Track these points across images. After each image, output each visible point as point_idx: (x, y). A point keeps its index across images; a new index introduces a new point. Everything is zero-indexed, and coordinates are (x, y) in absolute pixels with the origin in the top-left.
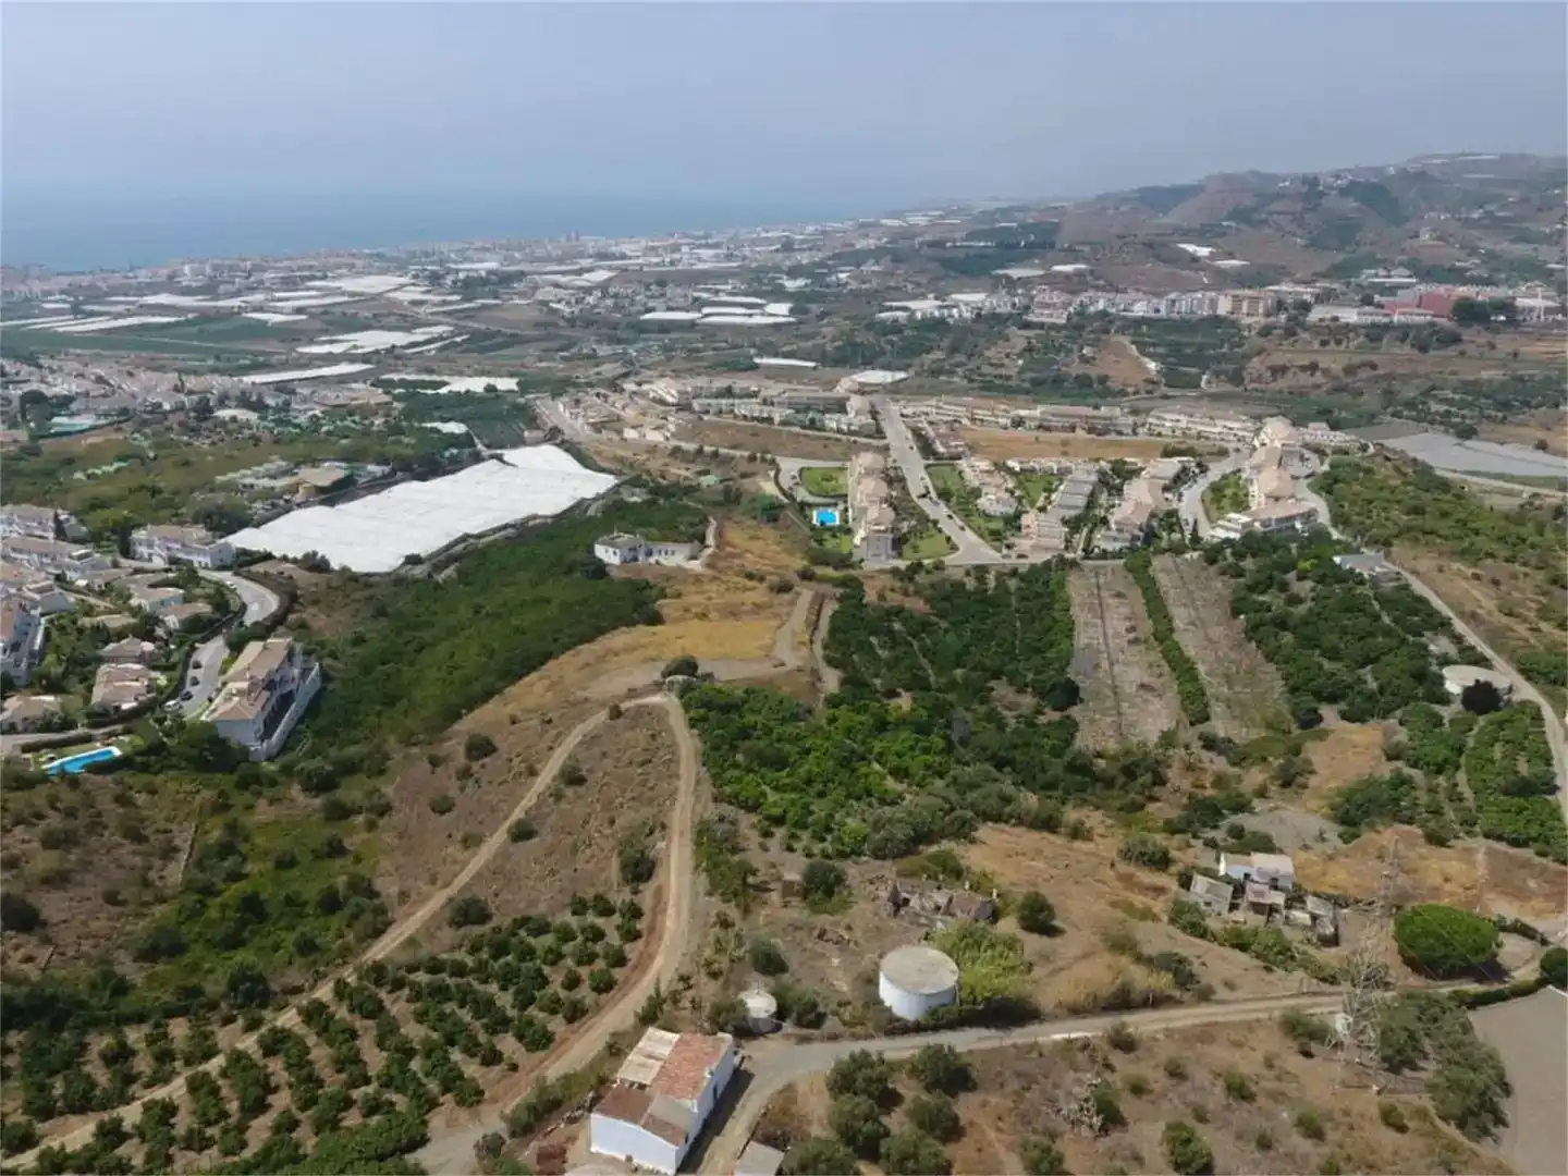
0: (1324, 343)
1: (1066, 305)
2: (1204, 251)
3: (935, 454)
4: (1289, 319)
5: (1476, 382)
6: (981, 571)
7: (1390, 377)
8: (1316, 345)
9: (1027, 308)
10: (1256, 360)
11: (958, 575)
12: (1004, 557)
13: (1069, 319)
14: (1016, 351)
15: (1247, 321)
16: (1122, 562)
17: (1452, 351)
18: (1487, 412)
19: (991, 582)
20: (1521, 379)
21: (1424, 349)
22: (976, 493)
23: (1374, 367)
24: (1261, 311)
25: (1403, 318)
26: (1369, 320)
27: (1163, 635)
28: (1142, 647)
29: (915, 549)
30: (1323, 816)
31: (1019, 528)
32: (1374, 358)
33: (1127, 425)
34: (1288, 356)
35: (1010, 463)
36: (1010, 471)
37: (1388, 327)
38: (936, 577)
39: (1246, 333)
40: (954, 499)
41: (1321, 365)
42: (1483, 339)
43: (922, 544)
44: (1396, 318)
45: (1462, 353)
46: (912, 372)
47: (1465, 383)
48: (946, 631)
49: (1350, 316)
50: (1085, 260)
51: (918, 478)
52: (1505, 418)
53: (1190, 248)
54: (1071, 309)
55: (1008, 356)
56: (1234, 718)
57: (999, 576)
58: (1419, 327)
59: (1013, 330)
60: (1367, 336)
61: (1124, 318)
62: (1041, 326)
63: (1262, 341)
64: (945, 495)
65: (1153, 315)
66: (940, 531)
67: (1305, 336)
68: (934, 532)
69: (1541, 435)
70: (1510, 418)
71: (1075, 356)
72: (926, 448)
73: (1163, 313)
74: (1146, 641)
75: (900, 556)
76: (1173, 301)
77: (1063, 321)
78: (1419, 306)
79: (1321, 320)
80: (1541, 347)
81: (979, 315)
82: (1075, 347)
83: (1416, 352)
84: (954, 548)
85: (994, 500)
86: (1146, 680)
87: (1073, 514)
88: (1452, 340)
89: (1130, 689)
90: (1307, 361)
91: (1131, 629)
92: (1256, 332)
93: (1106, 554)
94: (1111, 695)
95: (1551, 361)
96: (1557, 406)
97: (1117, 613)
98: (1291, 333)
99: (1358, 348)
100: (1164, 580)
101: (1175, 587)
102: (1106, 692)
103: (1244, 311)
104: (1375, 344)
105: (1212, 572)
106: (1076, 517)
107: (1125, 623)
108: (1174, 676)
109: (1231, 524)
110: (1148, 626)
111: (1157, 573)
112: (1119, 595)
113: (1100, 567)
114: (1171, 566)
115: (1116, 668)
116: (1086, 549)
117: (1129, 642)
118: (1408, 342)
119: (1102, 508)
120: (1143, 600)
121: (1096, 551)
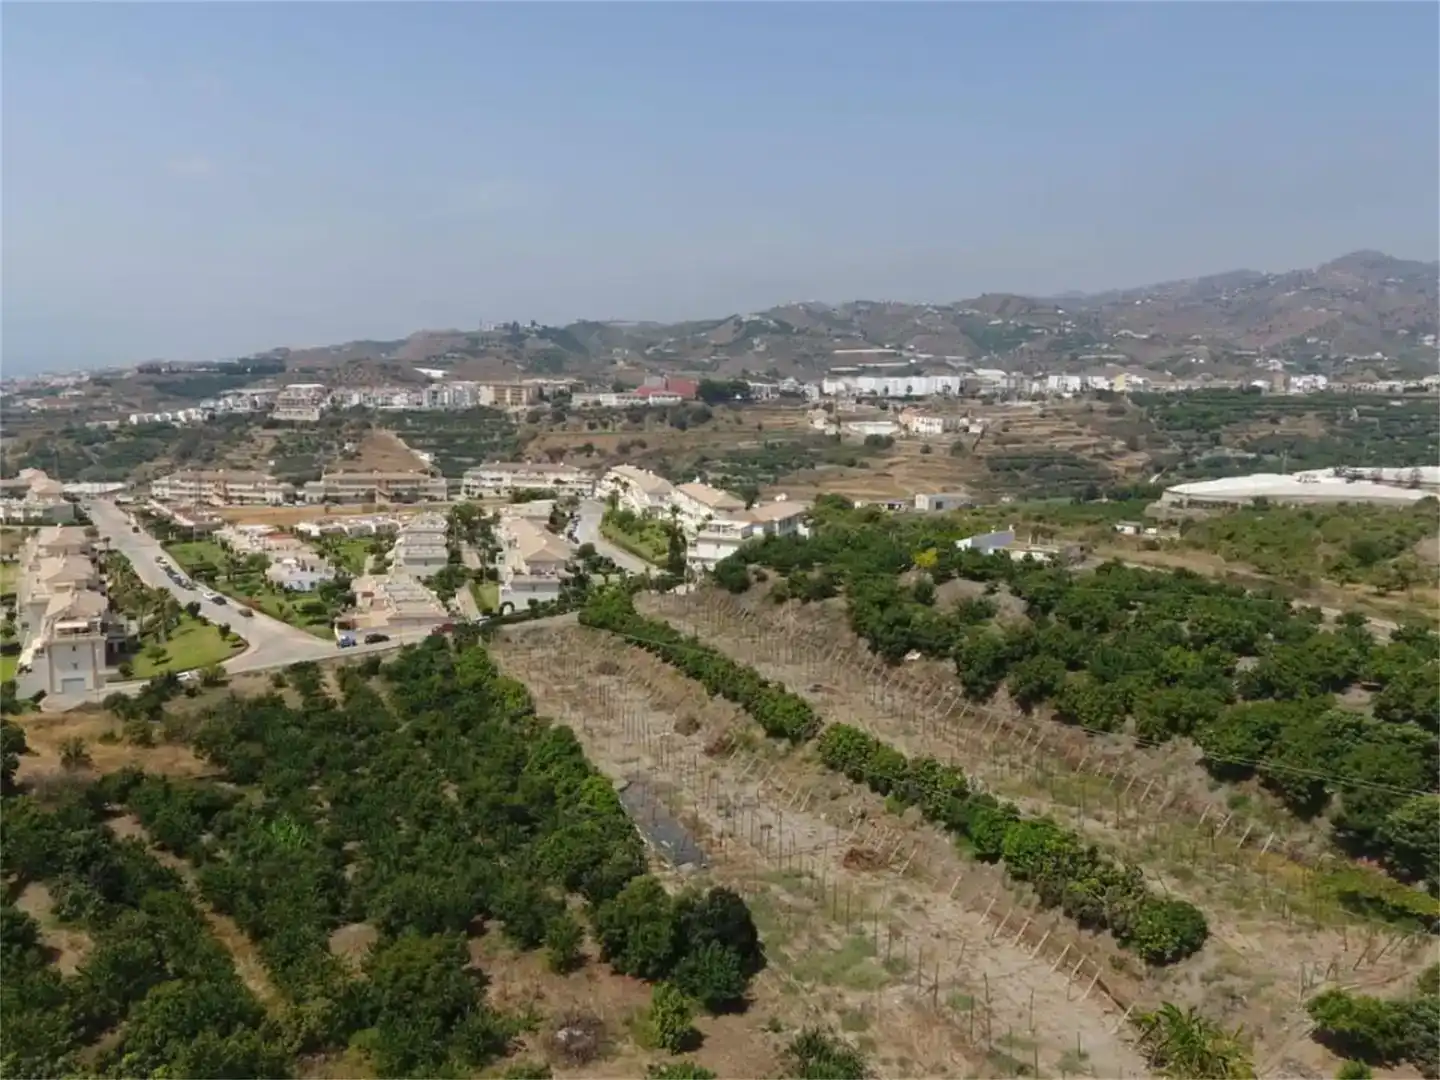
0: (592, 426)
1: (315, 402)
2: (437, 374)
3: (177, 529)
4: (554, 406)
5: (738, 452)
6: (305, 673)
7: (661, 452)
8: (585, 429)
9: (271, 407)
10: (531, 446)
11: (259, 688)
12: (344, 644)
13: (322, 414)
14: (265, 450)
15: (512, 410)
16: (572, 617)
17: (706, 428)
18: (760, 476)
19: (331, 687)
20: (773, 447)
21: (683, 427)
22: (260, 562)
23: (643, 445)
24: (525, 399)
25: (657, 400)
26: (628, 403)
29: (159, 656)
31: (352, 600)
32: (638, 436)
33: (440, 489)
34: (564, 440)
35: (302, 526)
36: (304, 537)
37: (647, 408)
38: (214, 698)
39: (514, 422)
40: (221, 578)
41: (596, 446)
42: (730, 415)
43: (172, 648)
44: (651, 400)
45: (716, 429)
46: (131, 482)
47: (729, 453)
48: (269, 814)
49: (610, 400)
50: (319, 380)
51: (151, 563)
52: (776, 479)
53: (425, 371)
54: (323, 405)
55: (254, 457)
57: (345, 676)
58: (673, 408)
59: (257, 431)
60: (629, 417)
61: (383, 412)
62: (291, 424)
63: (533, 427)
64: (204, 573)
65: (416, 408)
66: (205, 622)
67: (572, 420)
68: (196, 625)
70: (781, 479)
71: (336, 451)
72: (161, 528)
73: (426, 405)
74: (749, 744)
75: (127, 675)
76: (435, 393)
77: (315, 417)
78: (666, 389)
79: (585, 405)
80: (777, 420)
81: (212, 417)
82: (336, 446)
83: (676, 430)
84: (240, 645)
85: (294, 568)
87: (433, 570)
88: (704, 417)
89: (833, 875)
90: (581, 443)
91: (691, 726)
92: (523, 421)
93: (536, 610)
94: (807, 903)
95: (790, 430)
96: (813, 466)
97: (631, 700)
98: (559, 417)
99: (625, 429)
100: (686, 629)
101: (713, 635)
102: (787, 899)
103: (508, 400)
104: (639, 425)
105: (749, 602)
106: (441, 574)
107: (661, 717)
108: (913, 813)
109: (721, 535)
110: (723, 714)
111: (661, 620)
112: (607, 669)
113: (536, 630)
114: (671, 607)
115: (745, 822)
116: (487, 612)
117: (710, 752)
118: (667, 421)
119: (472, 560)
120: (670, 668)
121: (507, 610)
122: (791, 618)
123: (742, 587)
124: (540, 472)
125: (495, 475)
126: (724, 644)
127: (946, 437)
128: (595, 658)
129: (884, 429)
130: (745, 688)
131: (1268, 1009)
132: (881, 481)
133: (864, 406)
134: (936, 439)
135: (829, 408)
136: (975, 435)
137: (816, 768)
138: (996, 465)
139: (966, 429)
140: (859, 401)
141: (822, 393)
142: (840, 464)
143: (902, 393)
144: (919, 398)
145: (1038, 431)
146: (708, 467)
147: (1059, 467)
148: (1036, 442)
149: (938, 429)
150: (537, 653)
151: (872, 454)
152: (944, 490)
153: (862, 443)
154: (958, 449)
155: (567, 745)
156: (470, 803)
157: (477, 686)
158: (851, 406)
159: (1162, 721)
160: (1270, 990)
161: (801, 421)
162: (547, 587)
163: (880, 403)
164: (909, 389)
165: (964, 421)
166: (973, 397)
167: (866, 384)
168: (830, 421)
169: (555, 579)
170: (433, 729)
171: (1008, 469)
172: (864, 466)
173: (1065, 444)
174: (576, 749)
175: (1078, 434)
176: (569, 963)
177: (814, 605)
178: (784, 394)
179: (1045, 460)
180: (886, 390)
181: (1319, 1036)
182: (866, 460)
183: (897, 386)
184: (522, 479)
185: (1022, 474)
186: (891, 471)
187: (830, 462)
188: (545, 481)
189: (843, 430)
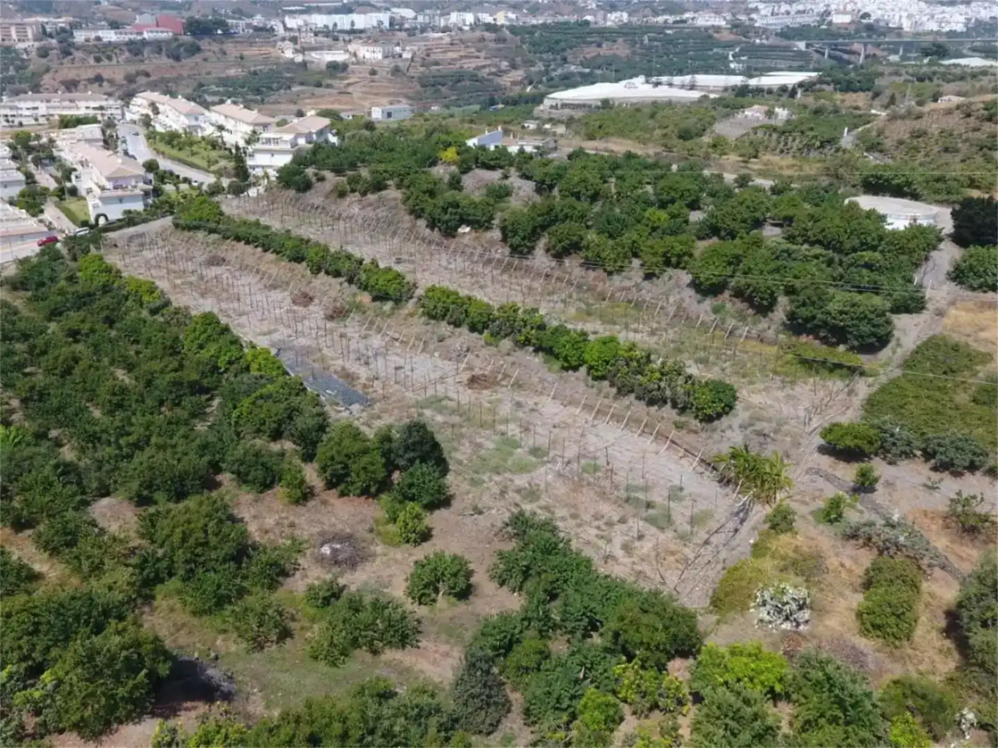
0: (98, 60)
4: (60, 42)
5: (228, 78)
7: (163, 80)
8: (92, 62)
10: (46, 78)
15: (21, 46)
16: (166, 221)
17: (198, 58)
20: (255, 73)
21: (177, 59)
23: (147, 75)
24: (30, 35)
25: (151, 35)
26: (127, 38)
32: (142, 67)
34: (75, 72)
37: (144, 43)
39: (25, 56)
41: (105, 76)
42: (216, 47)
44: (146, 35)
45: (205, 60)
47: (220, 79)
49: (110, 36)
52: (263, 100)
58: (167, 42)
60: (130, 51)
63: (44, 61)
67: (78, 54)
69: (294, 108)
70: (266, 99)
74: (359, 308)
78: (158, 26)
79: (87, 40)
80: (254, 51)
83: (171, 61)
87: (15, 191)
88: (195, 50)
89: (466, 396)
90: (91, 74)
91: (306, 299)
92: (34, 54)
93: (130, 220)
94: (456, 419)
95: (266, 59)
96: (289, 88)
97: (246, 283)
98: (67, 53)
99: (128, 61)
100: (275, 224)
102: (439, 418)
103: (14, 36)
104: (140, 57)
105: (315, 197)
106: (22, 195)
107: (277, 295)
108: (506, 344)
109: (272, 146)
110: (329, 288)
111: (252, 218)
112: (215, 261)
113: (142, 235)
114: (249, 207)
116: (82, 224)
117: (330, 318)
118: (164, 53)
119: (46, 180)
120: (270, 256)
121: (102, 221)
122: (356, 210)
123: (306, 186)
124: (71, 101)
125: (30, 105)
126: (312, 231)
127: (386, 62)
128: (200, 255)
129: (339, 57)
130: (345, 266)
131: (789, 439)
132: (344, 98)
133: (320, 38)
134: (379, 63)
135: (294, 40)
136: (407, 59)
137: (419, 319)
138: (425, 83)
139: (400, 56)
140: (316, 34)
141: (286, 29)
142: (308, 85)
143: (347, 27)
144: (361, 31)
145: (451, 55)
146: (204, 91)
147: (468, 83)
148: (450, 64)
149: (379, 56)
150: (147, 254)
151: (333, 77)
152: (391, 104)
153: (324, 67)
154: (396, 71)
155: (214, 328)
157: (106, 289)
158: (311, 39)
159: (661, 259)
160: (786, 427)
161: (274, 52)
162: (133, 198)
163: (332, 36)
164: (353, 24)
165: (398, 49)
166: (400, 30)
167: (320, 20)
168: (296, 51)
169: (138, 191)
170: (85, 328)
171: (433, 86)
172: (328, 86)
173: (470, 65)
174: (225, 330)
175: (478, 57)
176: (304, 495)
177: (371, 197)
178: (257, 29)
179: (459, 77)
180: (335, 25)
181: (822, 450)
182: (329, 82)
183: (343, 21)
184: (55, 108)
185: (443, 89)
186: (350, 89)
187: (302, 84)
188: (78, 108)
189: (307, 58)
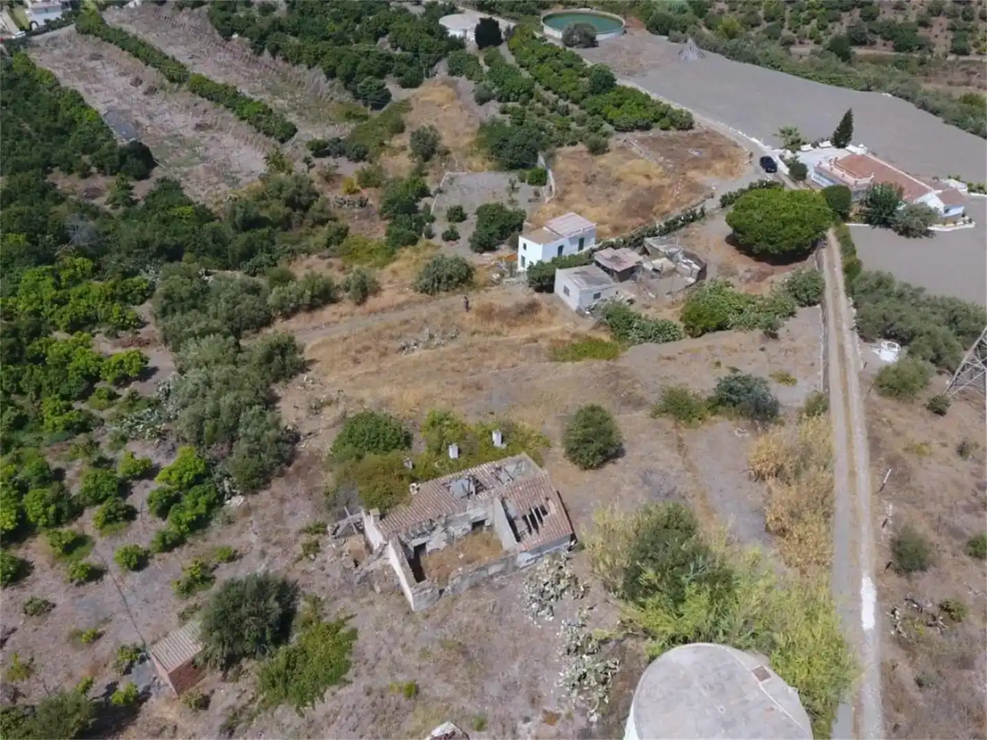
16: (72, 27)
27: (177, 76)
28: (162, 93)
30: (490, 170)
56: (314, 121)
74: (163, 87)
86: (198, 120)
89: (189, 133)
91: (138, 82)
93: (50, 26)
94: (178, 145)
97: (109, 73)
100: (132, 29)
101: (146, 32)
102: (170, 144)
105: (166, 11)
107: (124, 79)
108: (222, 107)
110: (151, 74)
111: (118, 25)
112: (96, 57)
113: (53, 38)
114: (125, 17)
115: (157, 120)
116: (22, 29)
117: (146, 93)
120: (126, 53)
121: (34, 26)
122: (186, 19)
126: (152, 38)
128: (88, 50)
130: (157, 59)
137: (189, 93)
150: (56, 52)
155: (77, 99)
156: (37, 130)
157: (26, 74)
159: (313, 57)
162: (54, 9)
169: (58, 3)
170: (9, 100)
174: (81, 99)
177: (196, 10)
